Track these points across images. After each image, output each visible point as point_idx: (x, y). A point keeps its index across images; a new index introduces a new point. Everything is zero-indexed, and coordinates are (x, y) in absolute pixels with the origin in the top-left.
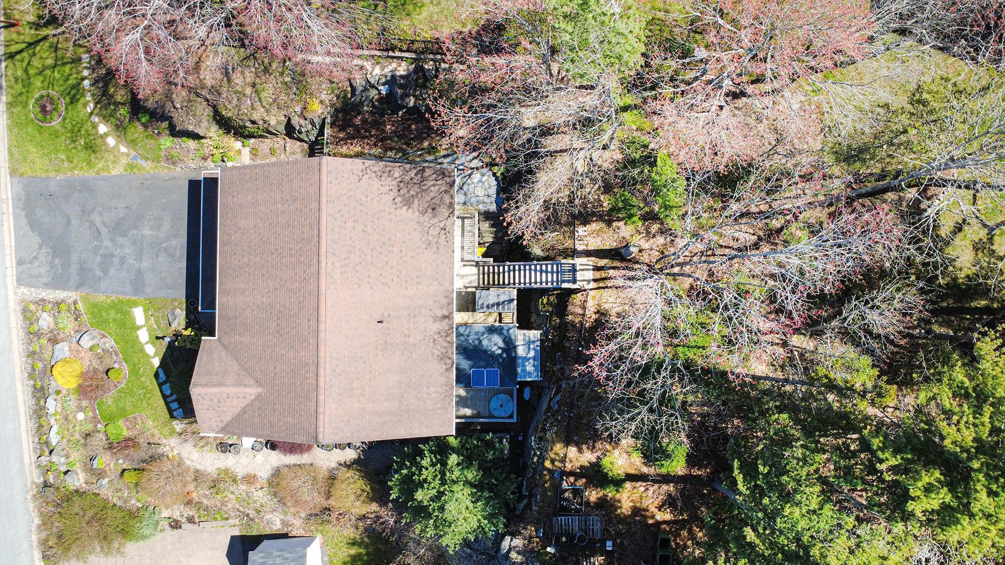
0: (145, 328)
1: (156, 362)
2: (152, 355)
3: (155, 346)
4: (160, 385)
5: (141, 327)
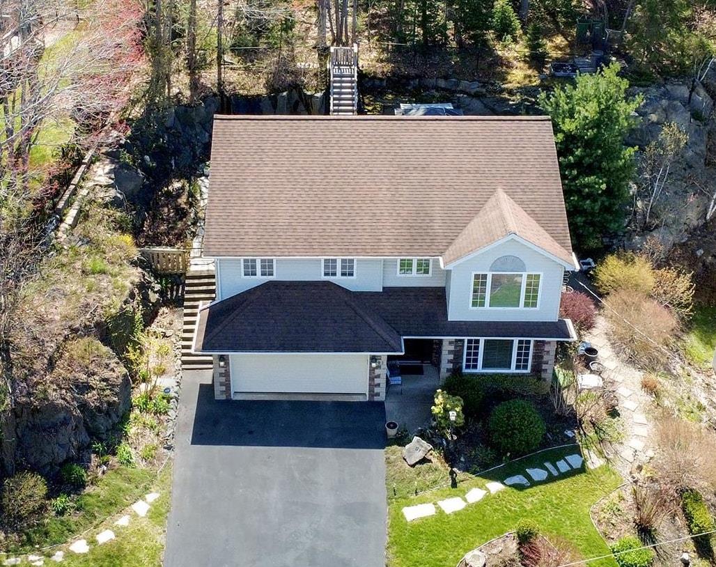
0: (440, 503)
1: (495, 487)
2: (484, 492)
3: (469, 489)
4: (534, 484)
5: (438, 508)
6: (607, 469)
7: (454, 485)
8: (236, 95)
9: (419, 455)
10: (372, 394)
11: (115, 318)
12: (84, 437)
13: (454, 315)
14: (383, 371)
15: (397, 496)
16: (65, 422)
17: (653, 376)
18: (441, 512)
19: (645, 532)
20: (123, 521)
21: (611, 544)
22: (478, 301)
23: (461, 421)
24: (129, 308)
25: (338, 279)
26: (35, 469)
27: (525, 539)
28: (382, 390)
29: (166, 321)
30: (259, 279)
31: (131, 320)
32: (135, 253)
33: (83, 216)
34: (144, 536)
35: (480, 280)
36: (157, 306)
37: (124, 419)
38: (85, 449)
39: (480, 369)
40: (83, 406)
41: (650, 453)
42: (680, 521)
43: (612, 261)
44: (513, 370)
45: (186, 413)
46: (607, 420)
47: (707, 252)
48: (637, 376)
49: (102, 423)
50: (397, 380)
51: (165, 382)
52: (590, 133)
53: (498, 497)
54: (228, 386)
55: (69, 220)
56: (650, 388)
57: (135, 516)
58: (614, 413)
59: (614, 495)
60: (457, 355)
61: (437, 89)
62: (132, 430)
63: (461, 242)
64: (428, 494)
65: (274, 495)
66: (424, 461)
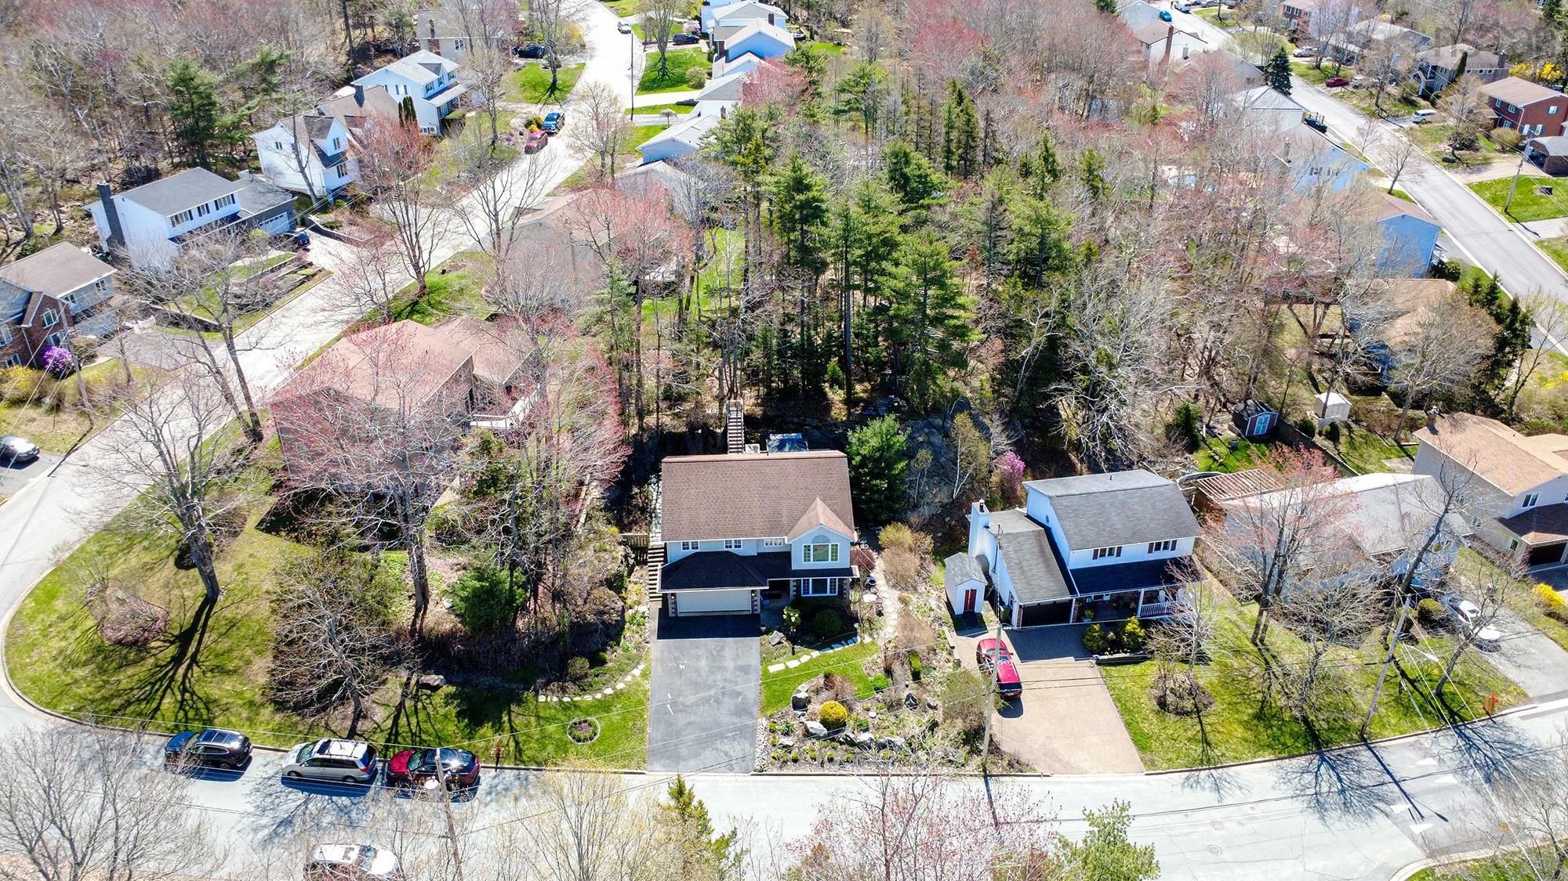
0: (787, 663)
1: (815, 654)
2: (809, 656)
3: (801, 655)
5: (786, 665)
6: (873, 643)
7: (793, 653)
8: (670, 432)
9: (777, 640)
10: (753, 610)
11: (615, 575)
12: (604, 638)
13: (795, 567)
14: (758, 598)
15: (766, 660)
16: (596, 631)
17: (905, 594)
18: (787, 667)
19: (888, 672)
20: (629, 678)
21: (870, 679)
22: (807, 558)
23: (799, 622)
24: (621, 569)
25: (733, 550)
26: (582, 655)
27: (827, 677)
28: (758, 608)
29: (638, 575)
30: (691, 551)
31: (622, 576)
32: (620, 537)
33: (589, 517)
34: (639, 685)
35: (807, 548)
36: (633, 566)
37: (623, 629)
38: (605, 644)
39: (811, 595)
40: (603, 622)
41: (897, 634)
42: (907, 666)
43: (889, 528)
44: (828, 594)
45: (653, 624)
46: (876, 617)
47: (952, 519)
48: (896, 593)
49: (612, 631)
50: (767, 602)
51: (642, 609)
52: (878, 454)
53: (816, 659)
54: (676, 609)
55: (582, 520)
56: (903, 600)
57: (634, 676)
58: (880, 614)
59: (875, 656)
60: (798, 587)
61: (793, 423)
62: (627, 634)
63: (796, 529)
64: (781, 659)
65: (703, 663)
66: (779, 643)
